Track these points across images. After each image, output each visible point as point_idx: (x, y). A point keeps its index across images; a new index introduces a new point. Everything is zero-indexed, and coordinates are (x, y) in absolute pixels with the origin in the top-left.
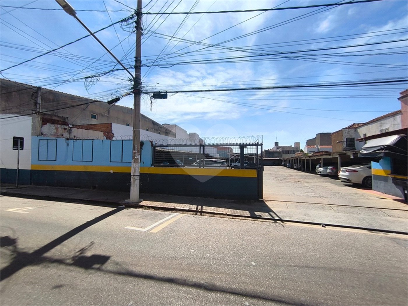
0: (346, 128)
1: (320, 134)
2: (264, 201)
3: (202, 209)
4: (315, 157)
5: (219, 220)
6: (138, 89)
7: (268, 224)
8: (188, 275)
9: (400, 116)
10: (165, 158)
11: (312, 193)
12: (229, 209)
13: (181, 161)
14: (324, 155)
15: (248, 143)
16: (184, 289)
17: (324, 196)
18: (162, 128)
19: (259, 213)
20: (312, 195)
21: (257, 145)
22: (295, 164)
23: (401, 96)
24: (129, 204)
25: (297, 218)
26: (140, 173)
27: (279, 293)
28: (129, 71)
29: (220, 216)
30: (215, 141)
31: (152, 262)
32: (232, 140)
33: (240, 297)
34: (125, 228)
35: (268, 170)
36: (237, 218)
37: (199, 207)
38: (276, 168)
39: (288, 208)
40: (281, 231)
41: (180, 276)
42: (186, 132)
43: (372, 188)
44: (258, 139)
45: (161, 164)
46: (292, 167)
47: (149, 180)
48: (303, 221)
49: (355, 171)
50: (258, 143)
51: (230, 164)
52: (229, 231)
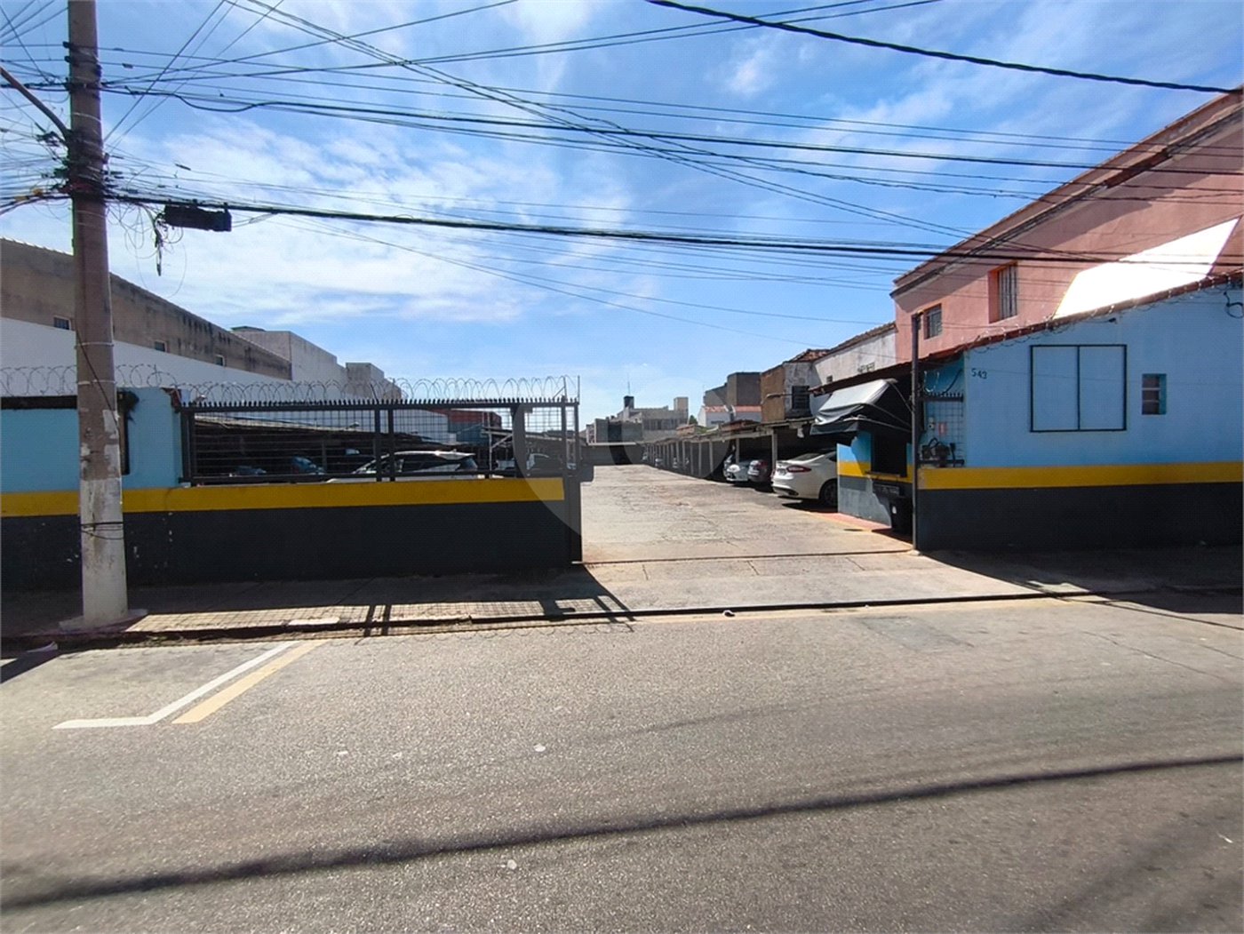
0: (791, 361)
1: (738, 374)
2: (586, 566)
3: (387, 614)
4: (721, 436)
5: (446, 639)
6: (86, 180)
7: (591, 629)
8: (320, 835)
9: (894, 335)
10: (249, 454)
11: (710, 533)
12: (481, 604)
13: (313, 462)
14: (743, 429)
15: (536, 400)
16: (306, 881)
17: (736, 537)
18: (229, 340)
19: (568, 601)
20: (710, 538)
21: (563, 404)
22: (675, 457)
23: (896, 288)
24: (78, 635)
25: (668, 601)
26: (124, 514)
27: (601, 810)
28: (39, 99)
29: (450, 627)
30: (428, 392)
31: (177, 826)
32: (485, 388)
33: (492, 853)
34: (55, 727)
35: (605, 478)
36: (504, 625)
37: (379, 610)
38: (627, 471)
39: (647, 578)
40: (624, 643)
41: (291, 846)
42: (333, 359)
43: (836, 507)
44: (565, 387)
45: (231, 476)
46: (666, 466)
47: (170, 536)
48: (683, 608)
49: (806, 469)
50: (564, 398)
51: (493, 465)
52: (475, 668)
